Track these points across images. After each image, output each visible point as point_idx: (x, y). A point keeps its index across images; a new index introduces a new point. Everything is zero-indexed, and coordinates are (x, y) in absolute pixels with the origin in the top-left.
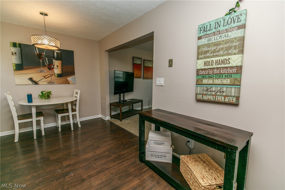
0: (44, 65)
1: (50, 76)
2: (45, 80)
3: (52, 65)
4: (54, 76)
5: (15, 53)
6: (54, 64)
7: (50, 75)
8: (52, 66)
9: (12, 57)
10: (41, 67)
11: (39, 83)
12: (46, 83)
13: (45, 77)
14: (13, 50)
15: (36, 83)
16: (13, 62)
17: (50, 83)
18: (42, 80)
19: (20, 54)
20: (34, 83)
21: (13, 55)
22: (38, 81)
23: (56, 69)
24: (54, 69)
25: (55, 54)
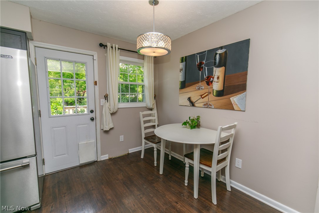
1: (207, 95)
2: (202, 100)
3: (212, 77)
4: (211, 95)
5: (182, 70)
6: (214, 75)
7: (207, 93)
8: (212, 79)
10: (199, 82)
11: (196, 105)
12: (202, 105)
13: (201, 97)
14: (181, 66)
15: (193, 104)
16: (180, 80)
17: (207, 105)
18: (199, 101)
20: (191, 105)
22: (195, 102)
23: (216, 83)
24: (213, 83)
25: (218, 56)
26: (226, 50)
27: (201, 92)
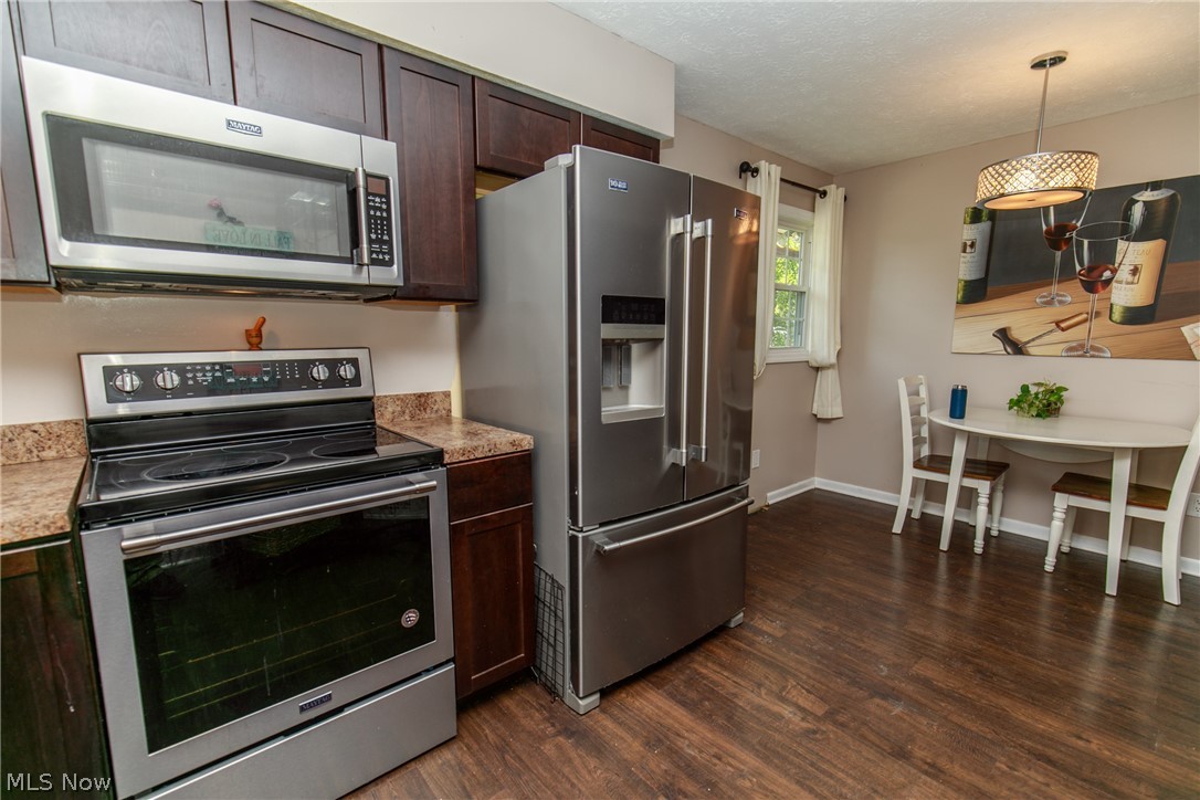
0: (1067, 274)
1: (1085, 321)
2: (1059, 335)
3: (1107, 269)
4: (1104, 320)
5: (972, 245)
6: (1118, 260)
7: (1085, 316)
8: (1107, 274)
9: (962, 259)
10: (1051, 284)
11: (1032, 350)
12: (1058, 350)
13: (1058, 326)
14: (971, 232)
15: (1018, 349)
16: (961, 277)
17: (1080, 350)
18: (1046, 339)
19: (987, 244)
20: (1009, 350)
21: (964, 251)
22: (1028, 342)
23: (1124, 286)
24: (1114, 284)
25: (1138, 211)
26: (1172, 192)
27: (1057, 312)
